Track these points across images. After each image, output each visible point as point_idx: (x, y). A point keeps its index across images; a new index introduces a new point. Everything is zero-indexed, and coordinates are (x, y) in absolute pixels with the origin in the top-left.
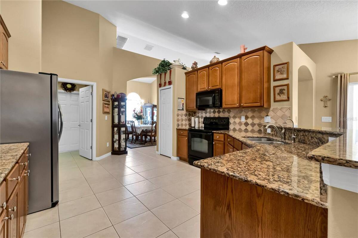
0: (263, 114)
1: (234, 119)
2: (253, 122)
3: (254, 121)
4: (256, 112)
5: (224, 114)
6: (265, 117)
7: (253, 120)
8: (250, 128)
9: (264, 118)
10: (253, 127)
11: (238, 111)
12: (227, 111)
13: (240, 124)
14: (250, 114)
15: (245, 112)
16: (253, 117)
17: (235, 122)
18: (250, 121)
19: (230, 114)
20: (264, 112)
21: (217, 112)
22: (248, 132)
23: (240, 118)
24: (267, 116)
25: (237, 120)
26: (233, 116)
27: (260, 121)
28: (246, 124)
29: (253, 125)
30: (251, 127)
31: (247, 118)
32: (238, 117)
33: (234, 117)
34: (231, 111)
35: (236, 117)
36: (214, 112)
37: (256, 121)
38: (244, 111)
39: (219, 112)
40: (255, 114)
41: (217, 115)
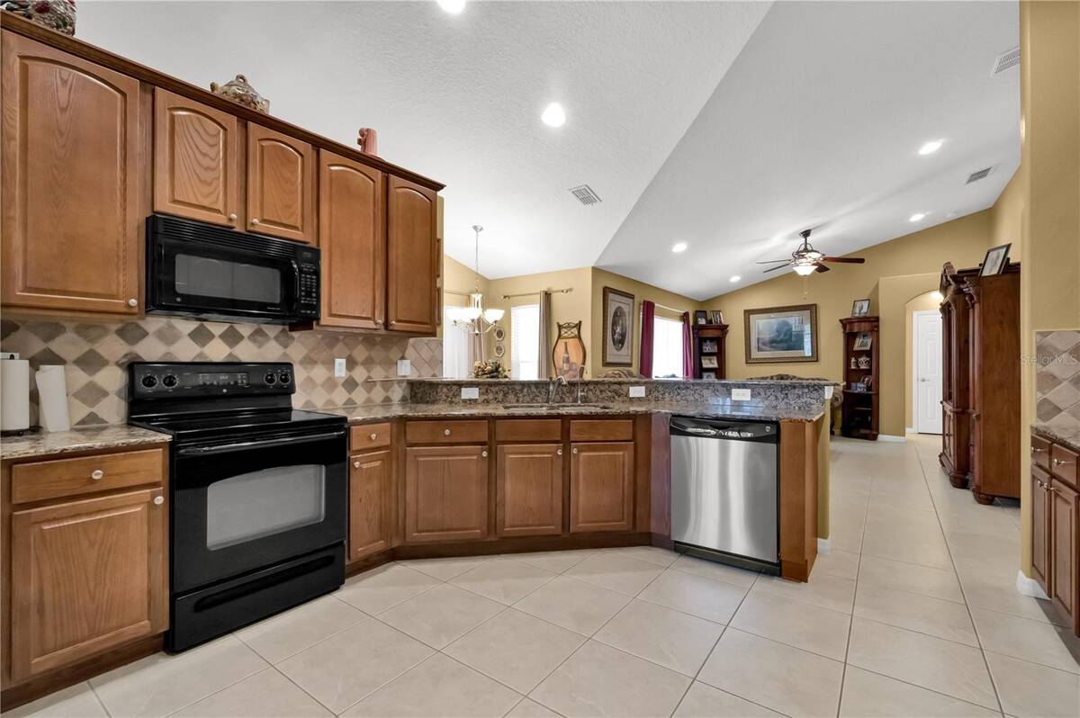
0: (394, 353)
1: (305, 368)
2: (369, 377)
3: (372, 374)
4: (378, 347)
5: (259, 347)
6: (399, 362)
7: (369, 371)
8: (360, 395)
9: (396, 363)
10: (369, 391)
11: (323, 338)
12: (276, 338)
13: (331, 384)
14: (360, 353)
15: (346, 344)
16: (368, 362)
17: (310, 380)
18: (360, 374)
19: (288, 351)
20: (395, 348)
21: (223, 337)
22: (355, 408)
23: (330, 364)
24: (403, 358)
25: (319, 373)
26: (305, 358)
27: (387, 372)
28: (350, 384)
29: (369, 384)
30: (364, 392)
31: (351, 364)
32: (323, 363)
33: (309, 361)
34: (293, 338)
35: (316, 362)
36: (201, 337)
37: (378, 374)
38: (342, 340)
39: (232, 338)
40: (373, 354)
41: (217, 351)
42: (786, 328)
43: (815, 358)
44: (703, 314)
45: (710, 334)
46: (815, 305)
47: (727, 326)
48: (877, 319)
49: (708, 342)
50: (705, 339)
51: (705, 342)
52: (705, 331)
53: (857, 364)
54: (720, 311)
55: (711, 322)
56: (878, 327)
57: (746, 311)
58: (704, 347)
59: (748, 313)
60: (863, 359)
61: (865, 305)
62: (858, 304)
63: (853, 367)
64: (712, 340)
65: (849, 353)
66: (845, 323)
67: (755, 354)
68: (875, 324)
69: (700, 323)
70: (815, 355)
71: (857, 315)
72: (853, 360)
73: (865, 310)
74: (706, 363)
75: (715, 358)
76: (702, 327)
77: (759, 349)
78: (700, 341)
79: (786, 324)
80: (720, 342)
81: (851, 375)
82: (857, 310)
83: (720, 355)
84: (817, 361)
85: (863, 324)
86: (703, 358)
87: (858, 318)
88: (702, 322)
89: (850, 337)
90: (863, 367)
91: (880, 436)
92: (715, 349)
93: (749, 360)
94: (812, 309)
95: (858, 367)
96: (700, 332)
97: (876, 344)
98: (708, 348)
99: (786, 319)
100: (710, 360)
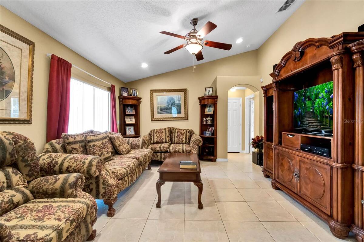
42: (172, 101)
43: (186, 118)
44: (126, 90)
45: (131, 102)
46: (187, 89)
47: (141, 98)
48: (217, 97)
49: (129, 108)
50: (128, 106)
51: (127, 107)
52: (128, 100)
53: (206, 121)
54: (136, 89)
55: (131, 95)
56: (217, 101)
57: (151, 90)
58: (127, 111)
59: (152, 91)
60: (209, 119)
61: (211, 89)
62: (207, 89)
63: (204, 123)
64: (131, 106)
65: (203, 115)
66: (201, 99)
67: (157, 116)
68: (216, 100)
69: (124, 95)
70: (186, 116)
71: (207, 95)
72: (204, 119)
73: (211, 92)
74: (128, 121)
75: (134, 117)
76: (125, 98)
77: (159, 113)
78: (124, 107)
79: (173, 99)
80: (136, 107)
81: (203, 127)
82: (207, 93)
83: (137, 116)
84: (187, 120)
85: (209, 100)
86: (126, 117)
87: (207, 96)
88: (125, 94)
89: (203, 107)
90: (209, 123)
91: (217, 160)
92: (133, 112)
93: (153, 119)
94: (185, 91)
95: (207, 123)
96: (124, 101)
97: (215, 111)
98: (129, 111)
99: (172, 96)
100: (130, 118)
